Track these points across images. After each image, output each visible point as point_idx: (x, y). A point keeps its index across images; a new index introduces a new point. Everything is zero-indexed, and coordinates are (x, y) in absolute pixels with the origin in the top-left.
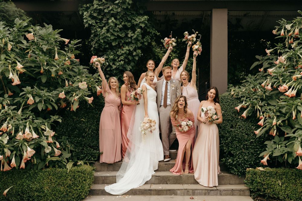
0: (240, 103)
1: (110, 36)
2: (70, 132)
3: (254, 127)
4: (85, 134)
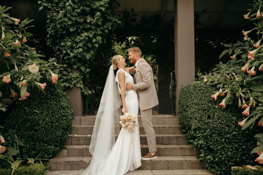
0: (215, 90)
1: (67, 21)
2: (21, 125)
3: (235, 118)
4: (38, 127)
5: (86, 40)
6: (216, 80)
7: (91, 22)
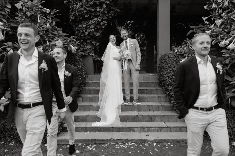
0: (183, 58)
1: (83, 10)
5: (96, 23)
6: (183, 51)
7: (99, 11)
